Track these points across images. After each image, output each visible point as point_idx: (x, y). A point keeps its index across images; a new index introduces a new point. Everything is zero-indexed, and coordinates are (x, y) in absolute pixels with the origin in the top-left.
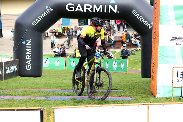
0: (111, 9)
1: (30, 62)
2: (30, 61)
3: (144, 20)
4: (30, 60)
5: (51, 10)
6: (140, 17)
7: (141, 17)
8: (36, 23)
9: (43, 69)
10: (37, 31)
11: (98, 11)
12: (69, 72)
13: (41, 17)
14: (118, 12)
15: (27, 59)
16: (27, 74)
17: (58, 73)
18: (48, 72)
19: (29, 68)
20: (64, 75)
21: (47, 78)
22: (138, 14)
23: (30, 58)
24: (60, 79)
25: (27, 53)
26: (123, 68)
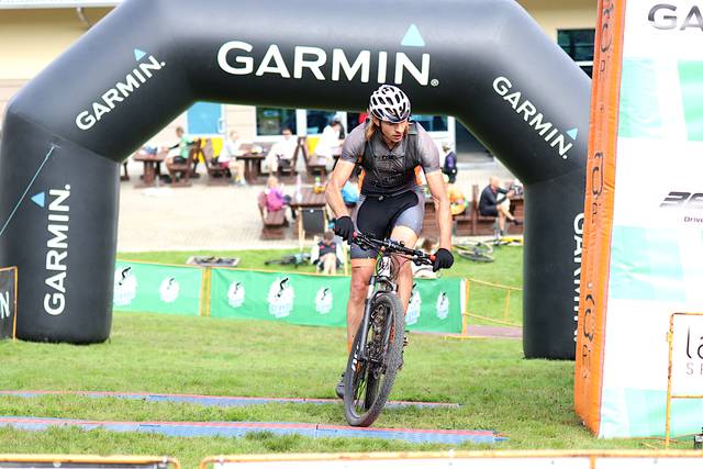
0: (405, 71)
1: (61, 283)
2: (64, 275)
3: (540, 117)
4: (61, 272)
5: (157, 66)
6: (523, 107)
7: (528, 107)
8: (93, 121)
9: (114, 315)
10: (97, 152)
11: (350, 78)
12: (218, 328)
13: (112, 95)
14: (435, 82)
15: (49, 266)
16: (48, 332)
17: (175, 328)
18: (134, 324)
19: (55, 305)
20: (201, 337)
21: (130, 348)
22: (518, 95)
23: (61, 262)
24: (184, 353)
25: (51, 243)
26: (443, 316)
